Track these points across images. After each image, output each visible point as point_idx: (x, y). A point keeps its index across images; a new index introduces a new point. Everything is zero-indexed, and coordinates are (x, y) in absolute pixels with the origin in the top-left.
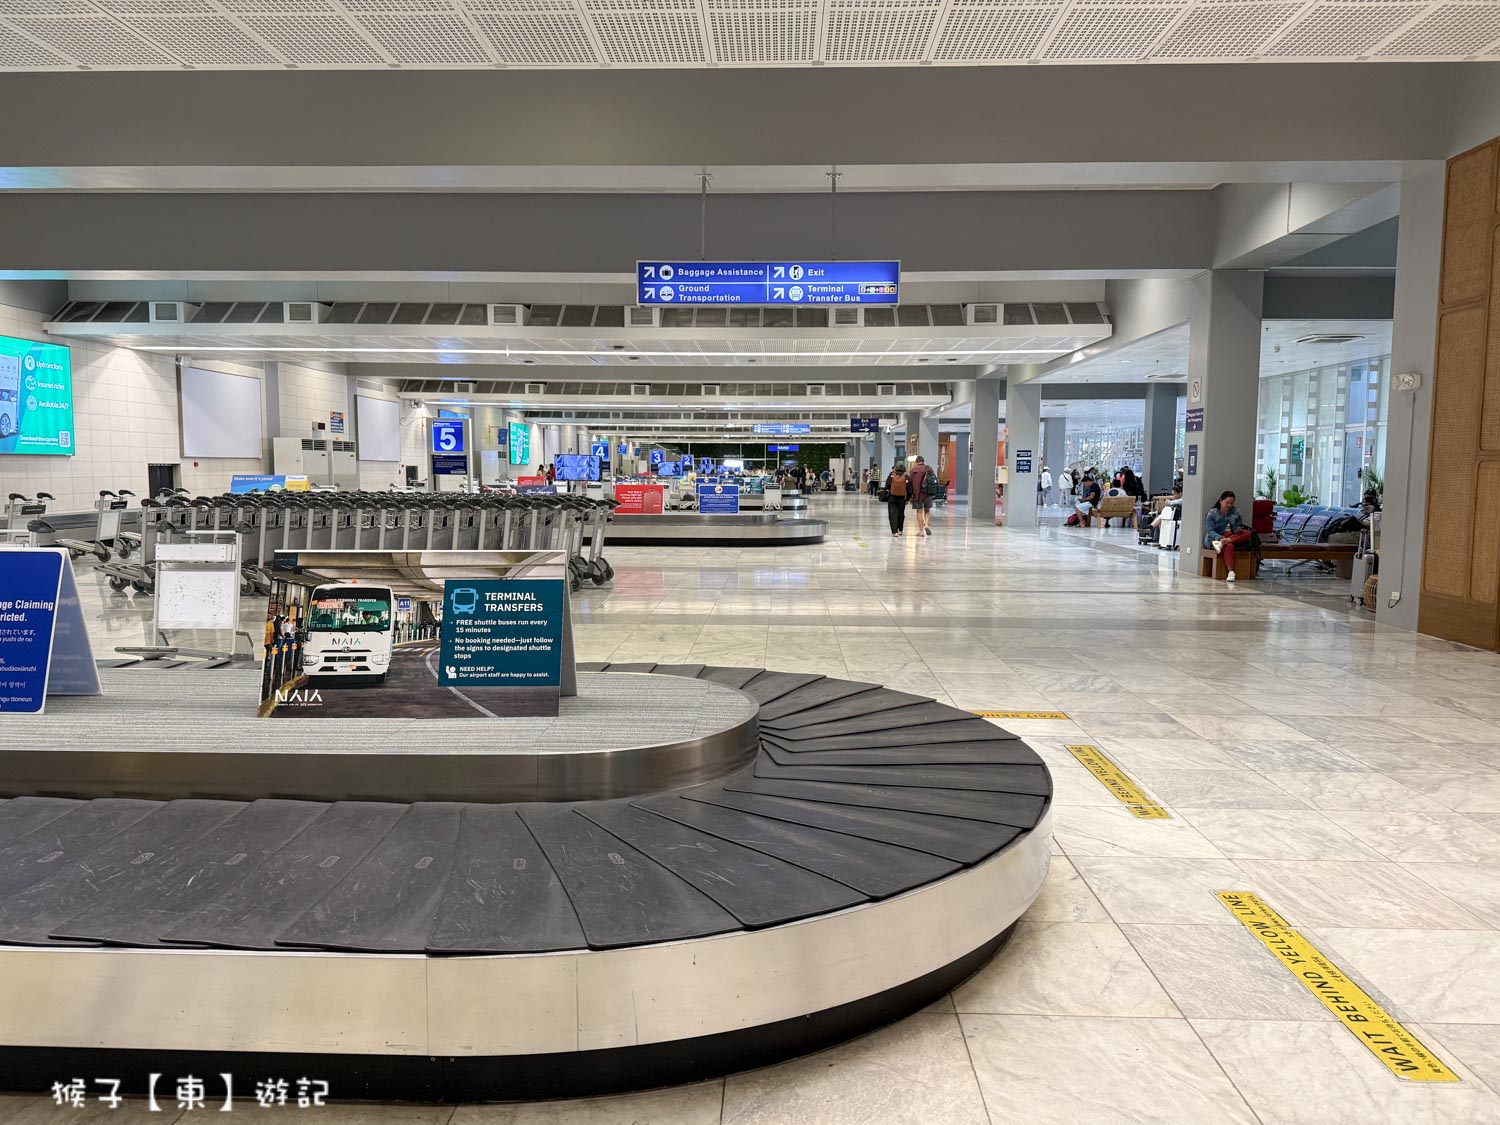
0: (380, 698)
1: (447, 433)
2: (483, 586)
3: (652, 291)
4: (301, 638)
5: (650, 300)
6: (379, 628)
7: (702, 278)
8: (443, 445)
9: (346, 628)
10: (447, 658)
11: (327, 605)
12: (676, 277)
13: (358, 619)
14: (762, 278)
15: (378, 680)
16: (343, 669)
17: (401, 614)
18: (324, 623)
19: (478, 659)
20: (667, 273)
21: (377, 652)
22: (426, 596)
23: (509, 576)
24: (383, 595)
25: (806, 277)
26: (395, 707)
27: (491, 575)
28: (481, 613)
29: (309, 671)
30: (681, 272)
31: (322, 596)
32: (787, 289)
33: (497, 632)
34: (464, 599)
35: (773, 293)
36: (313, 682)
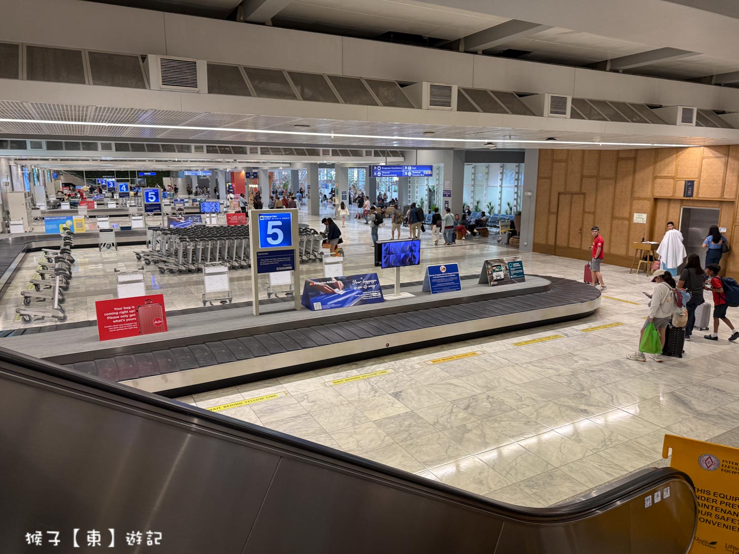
0: (504, 282)
1: (151, 195)
2: (513, 263)
3: (375, 173)
4: (492, 274)
5: (375, 176)
6: (501, 271)
7: (388, 170)
8: (150, 200)
9: (497, 271)
10: (510, 275)
11: (494, 268)
12: (382, 170)
13: (498, 270)
14: (402, 170)
15: (503, 279)
16: (499, 278)
17: (503, 268)
18: (494, 271)
19: (515, 274)
20: (379, 168)
21: (502, 275)
22: (506, 265)
23: (515, 261)
24: (500, 266)
25: (412, 170)
26: (506, 283)
27: (513, 261)
28: (513, 267)
29: (495, 279)
30: (383, 168)
31: (493, 267)
32: (408, 172)
33: (516, 270)
34: (510, 265)
35: (404, 174)
36: (495, 280)
